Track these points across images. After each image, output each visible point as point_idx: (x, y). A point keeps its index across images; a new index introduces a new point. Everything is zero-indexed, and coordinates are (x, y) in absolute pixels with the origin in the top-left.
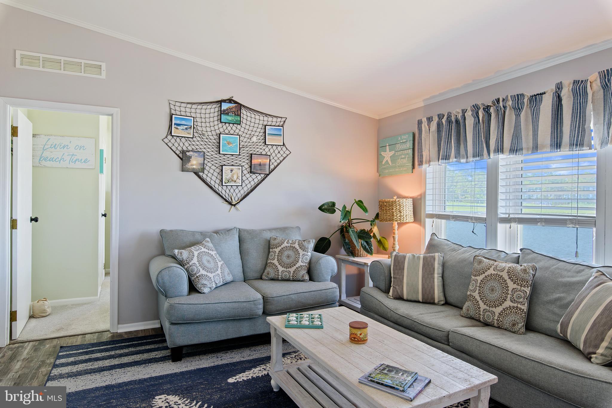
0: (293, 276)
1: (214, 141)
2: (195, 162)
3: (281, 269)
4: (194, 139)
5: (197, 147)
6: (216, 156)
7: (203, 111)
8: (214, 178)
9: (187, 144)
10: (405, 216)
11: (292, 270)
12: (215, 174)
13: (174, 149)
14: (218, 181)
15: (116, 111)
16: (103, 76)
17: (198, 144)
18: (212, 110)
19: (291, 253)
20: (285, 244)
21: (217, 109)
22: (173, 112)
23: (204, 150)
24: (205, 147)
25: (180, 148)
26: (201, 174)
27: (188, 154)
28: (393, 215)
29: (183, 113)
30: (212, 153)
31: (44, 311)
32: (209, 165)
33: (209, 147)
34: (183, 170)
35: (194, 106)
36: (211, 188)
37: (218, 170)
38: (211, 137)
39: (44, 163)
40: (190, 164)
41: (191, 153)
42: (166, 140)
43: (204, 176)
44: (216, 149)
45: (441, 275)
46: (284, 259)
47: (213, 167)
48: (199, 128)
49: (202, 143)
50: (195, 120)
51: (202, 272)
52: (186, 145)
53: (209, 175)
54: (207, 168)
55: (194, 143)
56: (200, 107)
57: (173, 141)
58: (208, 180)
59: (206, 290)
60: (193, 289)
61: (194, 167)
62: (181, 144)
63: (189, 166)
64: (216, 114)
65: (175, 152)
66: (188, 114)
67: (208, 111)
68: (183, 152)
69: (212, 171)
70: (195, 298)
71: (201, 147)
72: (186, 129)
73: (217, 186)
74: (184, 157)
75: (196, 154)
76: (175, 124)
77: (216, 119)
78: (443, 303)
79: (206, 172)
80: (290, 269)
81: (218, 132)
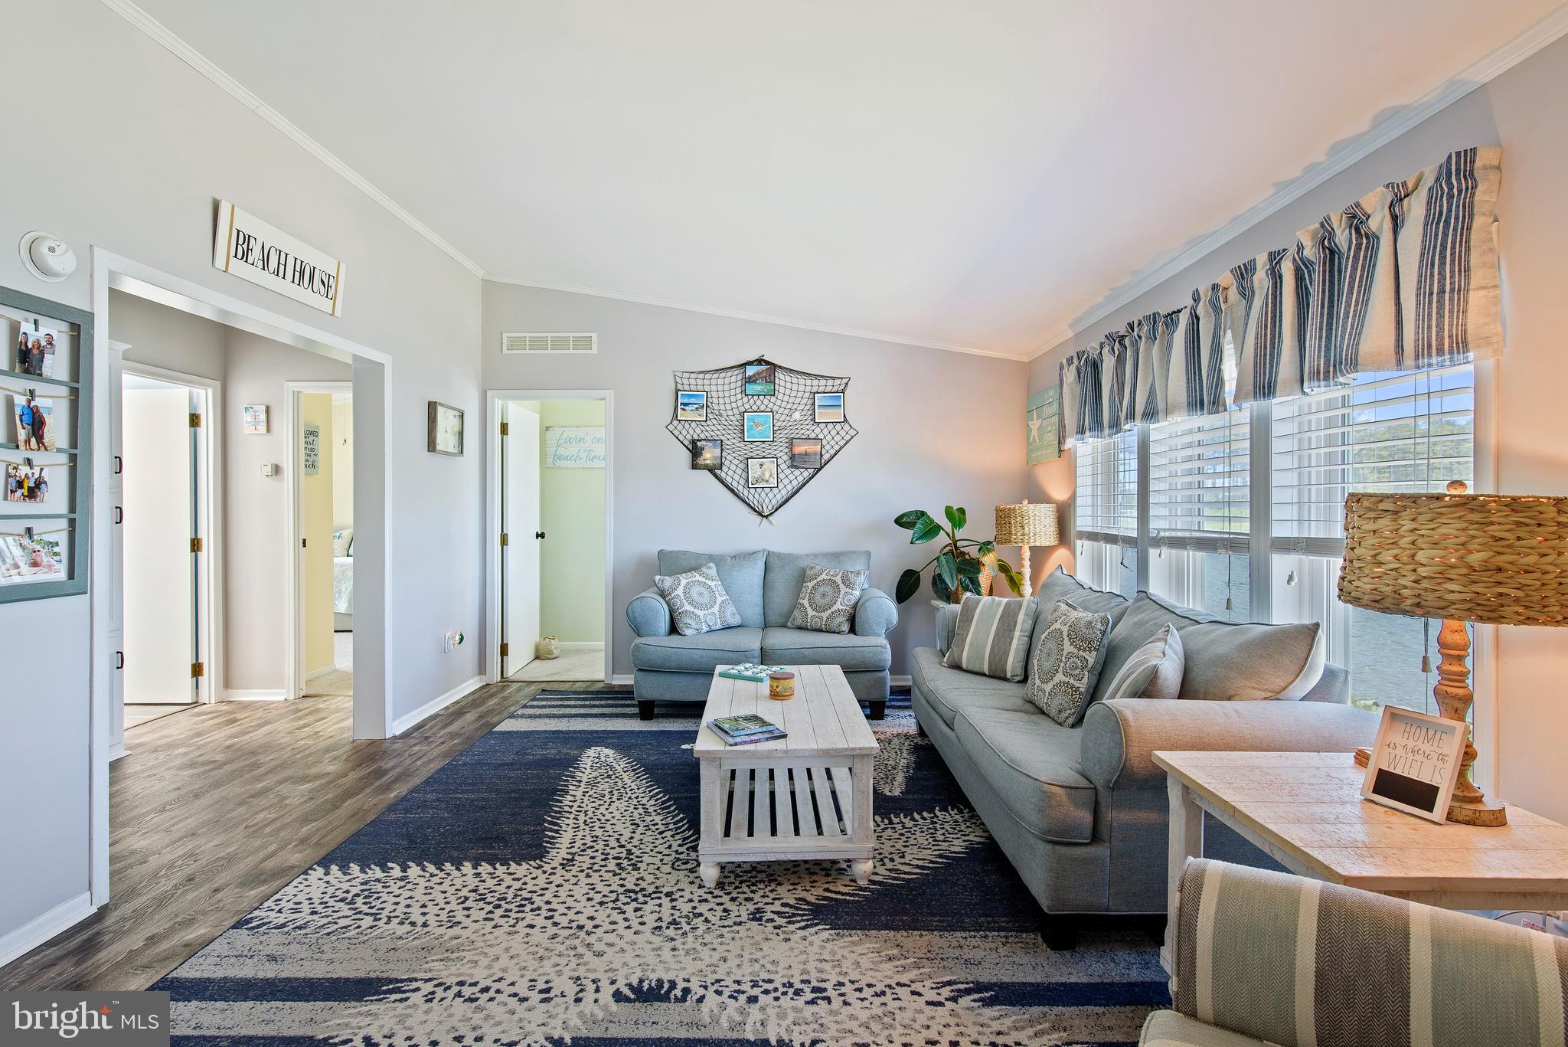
0: (825, 625)
1: (737, 423)
2: (709, 456)
3: (811, 612)
4: (709, 422)
5: (712, 433)
6: (739, 445)
7: (721, 381)
8: (737, 477)
9: (698, 431)
10: (1031, 535)
11: (825, 615)
12: (739, 471)
13: (681, 437)
14: (742, 482)
15: (609, 394)
16: (595, 349)
17: (713, 429)
18: (734, 379)
19: (828, 589)
20: (824, 576)
21: (740, 377)
22: (680, 387)
23: (722, 438)
24: (724, 432)
25: (689, 437)
26: (718, 472)
27: (699, 444)
28: (1010, 534)
29: (693, 388)
30: (734, 441)
31: (550, 652)
32: (730, 458)
33: (729, 432)
34: (695, 466)
35: (708, 376)
36: (732, 491)
37: (742, 466)
38: (733, 418)
39: (559, 463)
40: (702, 458)
41: (704, 443)
42: (671, 427)
43: (723, 475)
44: (740, 435)
45: (1027, 634)
46: (818, 598)
47: (736, 462)
48: (715, 407)
49: (719, 427)
50: (709, 395)
51: (687, 607)
52: (697, 432)
53: (730, 473)
54: (727, 463)
55: (707, 428)
56: (716, 376)
57: (680, 427)
58: (729, 480)
59: (688, 632)
60: (674, 629)
61: (708, 462)
62: (691, 431)
63: (700, 461)
64: (739, 383)
65: (682, 443)
66: (700, 388)
67: (727, 381)
68: (694, 442)
69: (733, 467)
70: (674, 641)
71: (718, 433)
72: (697, 409)
73: (741, 488)
74: (695, 451)
75: (710, 444)
76: (681, 404)
77: (739, 390)
78: (1018, 678)
79: (724, 468)
80: (822, 614)
81: (742, 409)
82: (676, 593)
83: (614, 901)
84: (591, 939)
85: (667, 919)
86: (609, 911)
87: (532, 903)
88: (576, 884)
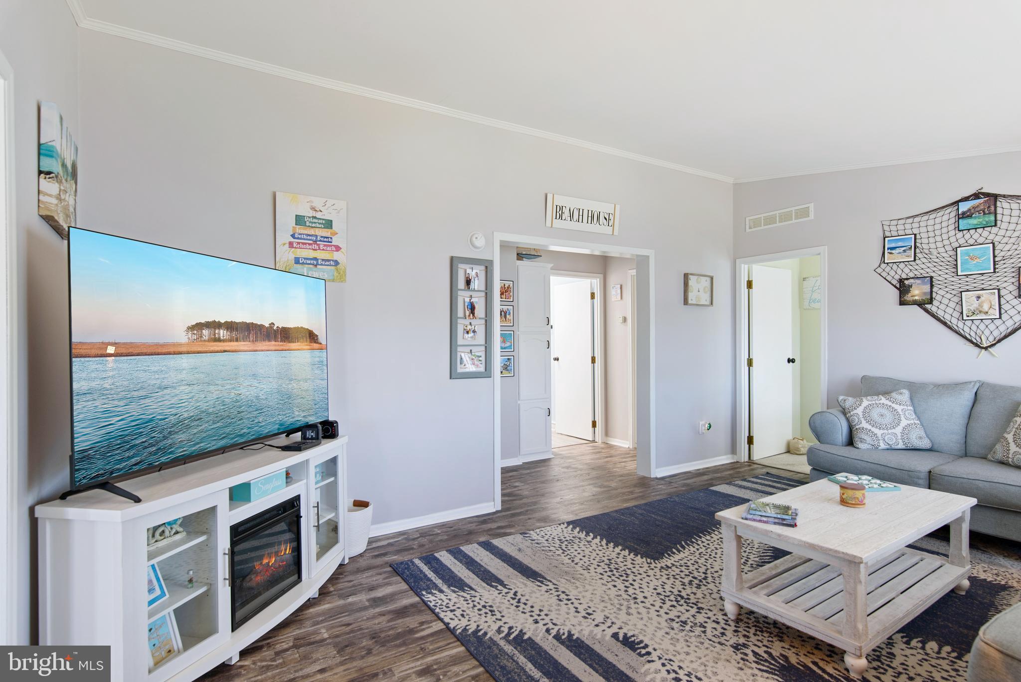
1: (950, 259)
2: (917, 292)
3: (1014, 448)
4: (918, 262)
5: (922, 271)
6: (953, 279)
7: (931, 222)
8: (950, 311)
9: (906, 270)
12: (952, 305)
13: (889, 278)
14: (956, 314)
15: (824, 250)
16: (812, 216)
17: (923, 267)
18: (946, 218)
21: (953, 214)
22: (887, 234)
23: (933, 274)
24: (935, 269)
25: (897, 277)
26: (928, 306)
27: (906, 282)
29: (901, 233)
30: (946, 276)
31: (798, 449)
32: (941, 292)
33: (940, 268)
34: (902, 303)
35: (917, 219)
36: (945, 324)
37: (956, 299)
38: (945, 255)
39: (813, 305)
40: (910, 295)
41: (912, 281)
42: (879, 270)
43: (934, 309)
44: (954, 270)
47: (949, 296)
48: (925, 246)
49: (929, 265)
50: (918, 237)
51: (864, 425)
52: (905, 272)
53: (942, 307)
54: (938, 298)
55: (917, 267)
56: (926, 218)
57: (888, 269)
58: (940, 314)
59: (861, 445)
61: (917, 298)
62: (899, 272)
63: (908, 297)
64: (953, 220)
65: (890, 282)
66: (908, 232)
67: (938, 220)
68: (901, 281)
69: (945, 301)
71: (928, 270)
72: (904, 251)
73: (954, 321)
74: (903, 288)
75: (918, 281)
76: (888, 249)
77: (952, 227)
79: (935, 302)
81: (956, 245)
82: (855, 412)
83: (665, 596)
84: (633, 606)
85: (683, 618)
86: (658, 599)
87: (627, 577)
88: (657, 579)
